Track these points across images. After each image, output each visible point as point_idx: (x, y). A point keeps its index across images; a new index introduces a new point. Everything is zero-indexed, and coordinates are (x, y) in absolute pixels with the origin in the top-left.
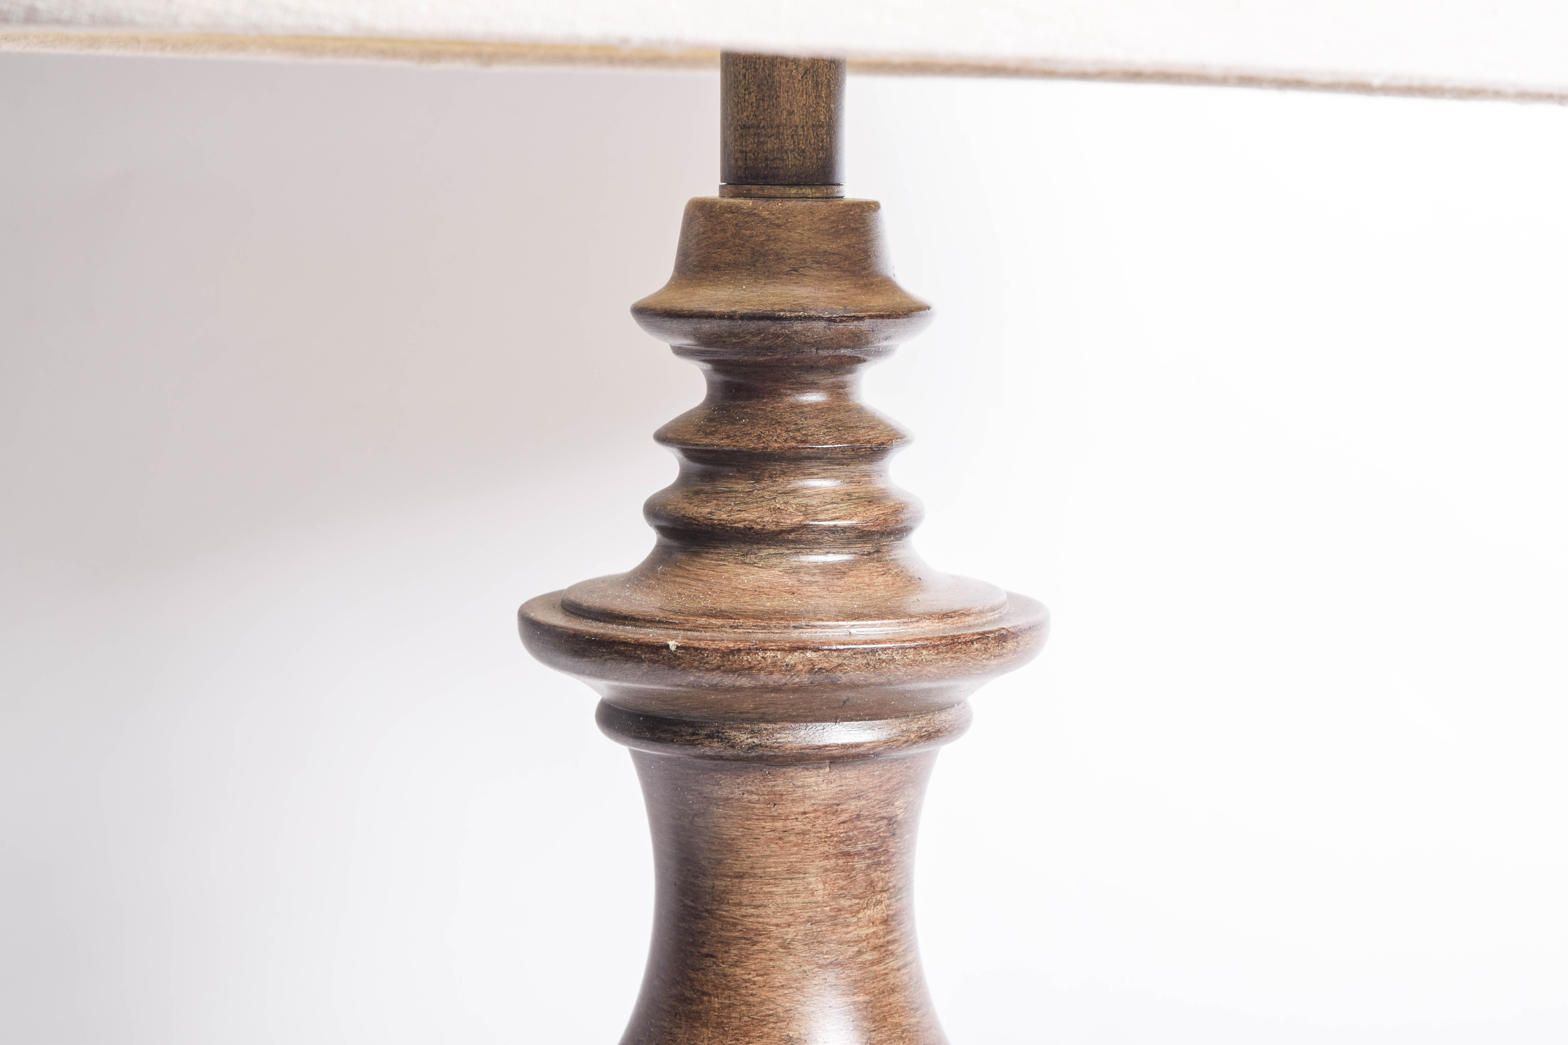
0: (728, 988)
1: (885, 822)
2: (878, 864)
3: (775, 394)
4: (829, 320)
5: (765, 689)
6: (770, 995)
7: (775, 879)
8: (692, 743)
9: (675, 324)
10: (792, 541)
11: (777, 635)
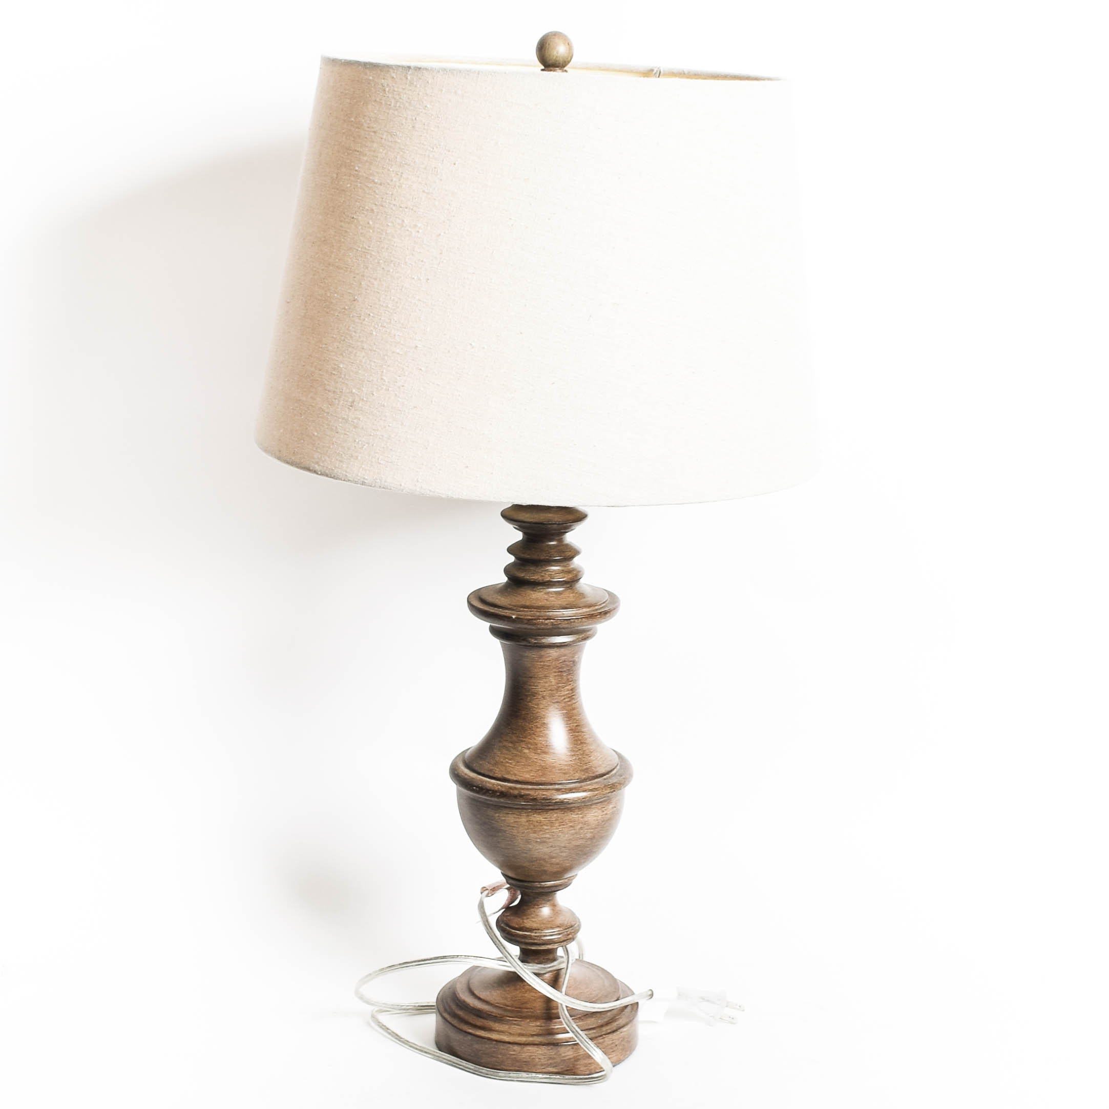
0: (527, 709)
1: (572, 662)
2: (570, 674)
3: (543, 542)
4: (559, 524)
5: (539, 629)
6: (539, 711)
7: (541, 678)
8: (518, 642)
9: (516, 523)
10: (548, 585)
11: (542, 614)
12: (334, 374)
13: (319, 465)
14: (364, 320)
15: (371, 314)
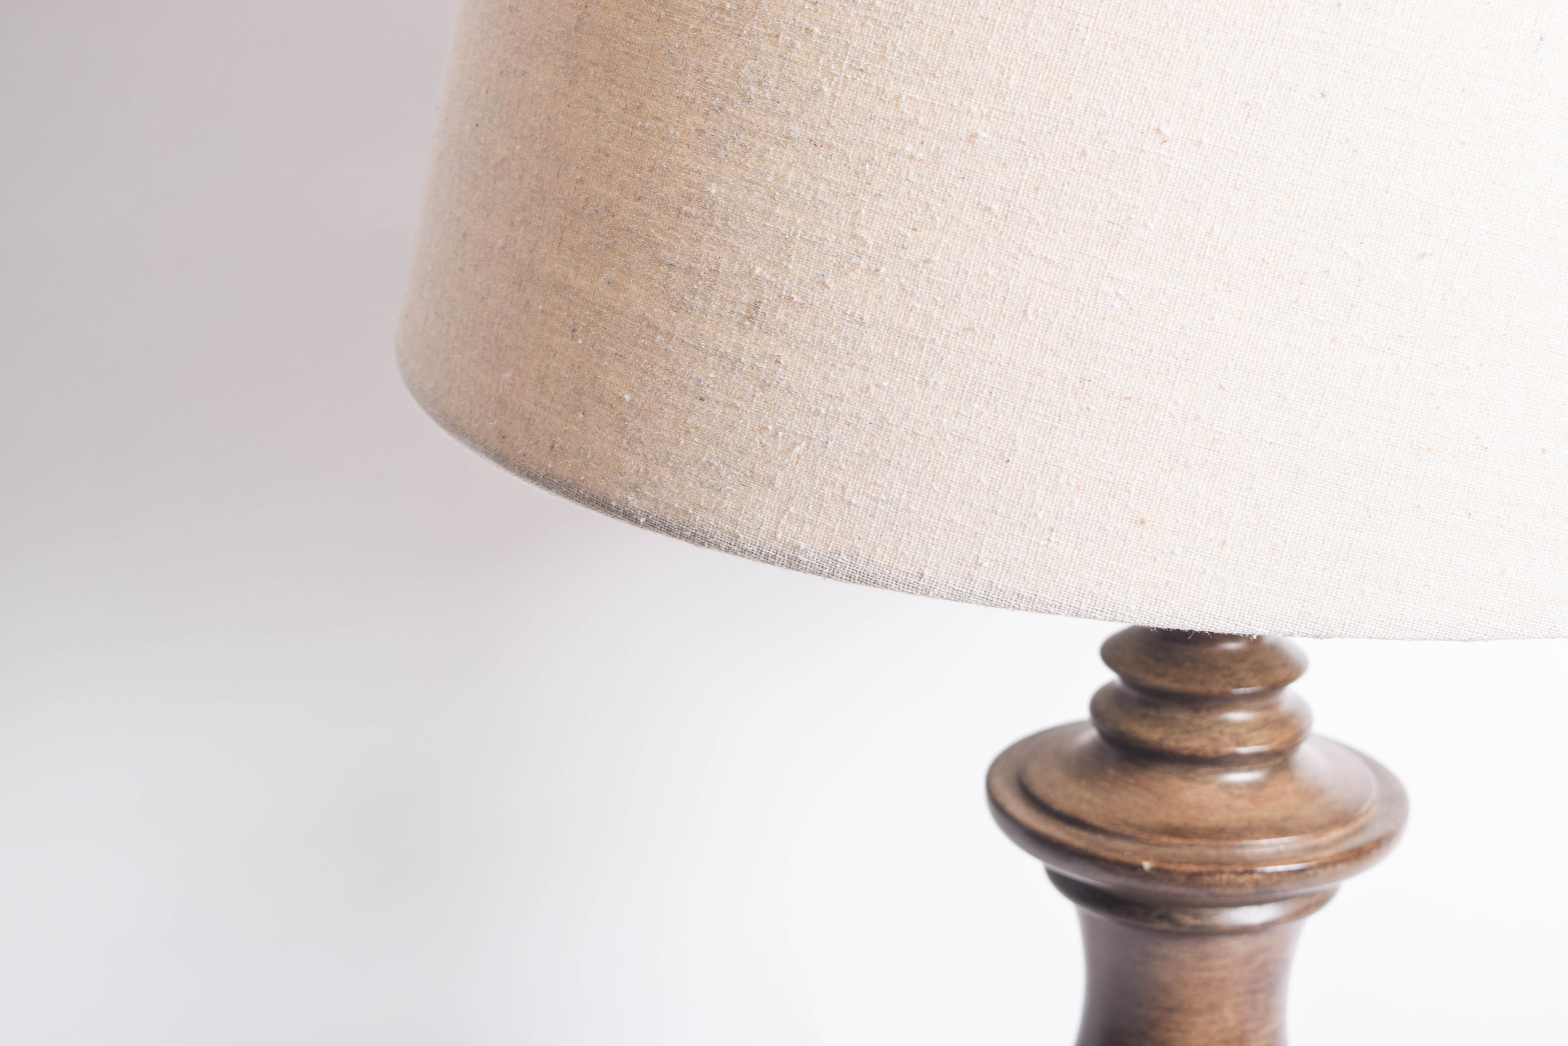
11: (1224, 854)
12: (687, 214)
13: (640, 496)
14: (792, 45)
15: (817, 30)
